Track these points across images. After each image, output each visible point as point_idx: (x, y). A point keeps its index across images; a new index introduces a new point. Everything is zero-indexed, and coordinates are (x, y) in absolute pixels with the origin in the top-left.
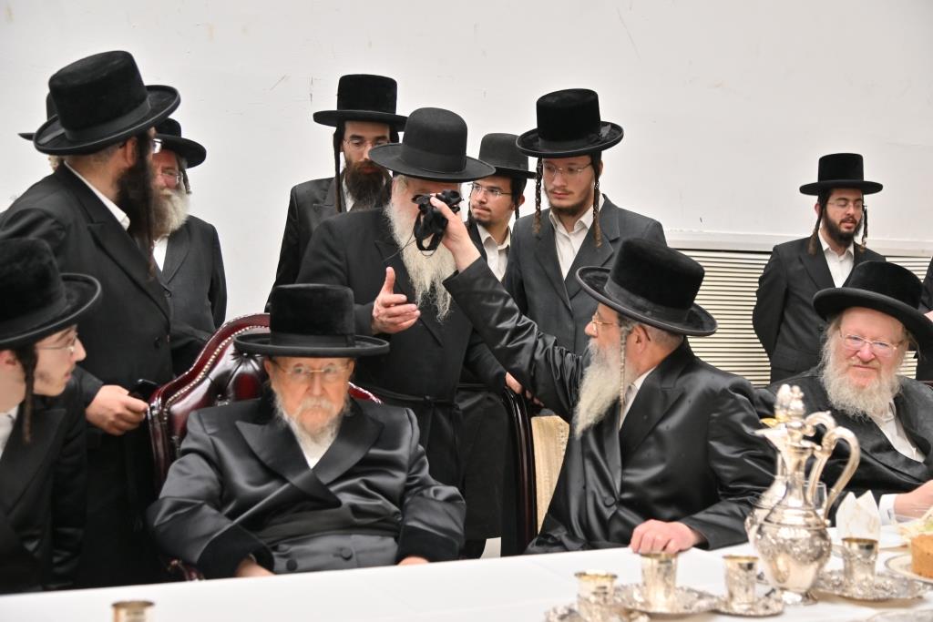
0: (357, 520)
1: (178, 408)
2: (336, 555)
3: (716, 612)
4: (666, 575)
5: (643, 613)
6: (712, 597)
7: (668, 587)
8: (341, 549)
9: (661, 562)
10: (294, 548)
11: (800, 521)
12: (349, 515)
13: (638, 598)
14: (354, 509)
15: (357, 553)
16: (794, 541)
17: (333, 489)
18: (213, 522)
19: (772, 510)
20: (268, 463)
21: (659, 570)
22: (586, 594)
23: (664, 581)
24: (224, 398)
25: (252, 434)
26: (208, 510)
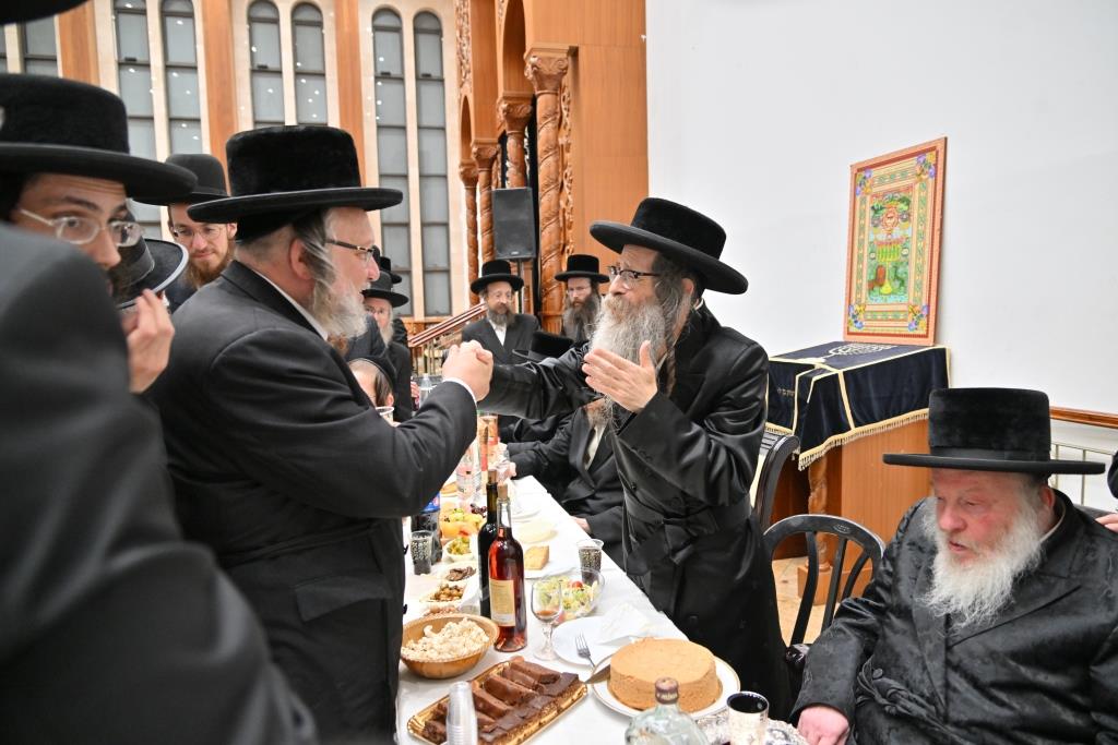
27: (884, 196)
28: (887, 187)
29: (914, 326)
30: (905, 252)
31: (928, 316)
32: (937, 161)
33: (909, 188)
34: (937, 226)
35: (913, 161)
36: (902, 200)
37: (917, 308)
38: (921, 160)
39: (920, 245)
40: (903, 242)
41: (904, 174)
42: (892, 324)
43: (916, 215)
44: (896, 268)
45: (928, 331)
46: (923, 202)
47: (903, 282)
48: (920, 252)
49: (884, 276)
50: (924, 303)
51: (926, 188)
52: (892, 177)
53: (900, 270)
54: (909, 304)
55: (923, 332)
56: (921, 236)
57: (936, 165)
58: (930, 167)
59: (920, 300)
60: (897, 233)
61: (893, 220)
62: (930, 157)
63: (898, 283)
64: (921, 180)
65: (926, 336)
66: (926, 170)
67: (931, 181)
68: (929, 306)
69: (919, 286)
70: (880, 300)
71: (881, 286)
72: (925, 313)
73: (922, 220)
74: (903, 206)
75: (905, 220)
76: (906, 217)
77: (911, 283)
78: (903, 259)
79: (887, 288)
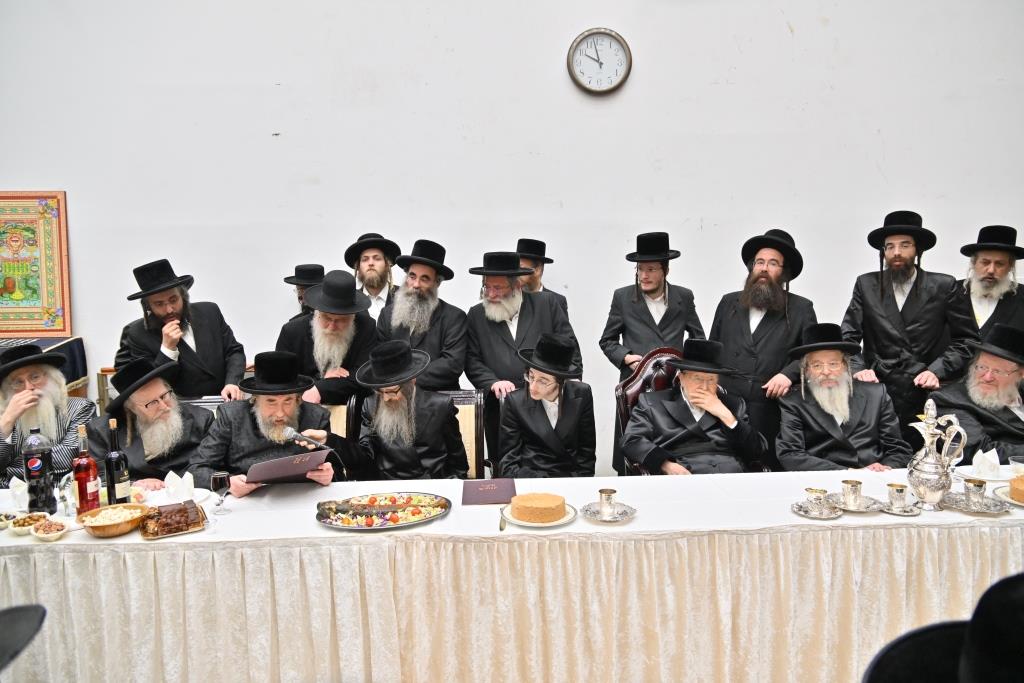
0: (718, 448)
1: (629, 392)
2: (709, 464)
3: (882, 511)
4: (855, 492)
5: (841, 509)
6: (880, 503)
7: (857, 497)
8: (711, 461)
9: (853, 486)
11: (934, 470)
12: (714, 445)
13: (842, 500)
14: (717, 443)
15: (719, 463)
16: (928, 480)
18: (647, 446)
19: (918, 464)
20: (677, 418)
21: (852, 489)
22: (812, 499)
23: (855, 495)
24: (650, 387)
25: (669, 405)
26: (644, 440)
27: (6, 223)
28: (8, 217)
29: (50, 323)
30: (35, 268)
31: (63, 315)
32: (59, 205)
33: (32, 222)
34: (64, 253)
35: (36, 203)
36: (27, 229)
37: (53, 310)
38: (44, 203)
39: (50, 264)
40: (34, 262)
41: (26, 210)
42: (27, 322)
43: (42, 242)
44: (26, 280)
45: (64, 326)
46: (49, 234)
47: (35, 291)
48: (50, 270)
49: (14, 285)
50: (59, 306)
51: (50, 224)
52: (14, 210)
53: (31, 282)
54: (43, 308)
55: (61, 327)
56: (50, 258)
57: (58, 209)
58: (52, 210)
59: (55, 304)
60: (24, 253)
61: (18, 244)
62: (52, 203)
63: (29, 292)
64: (45, 217)
65: (64, 330)
66: (49, 211)
67: (55, 220)
68: (63, 309)
69: (52, 295)
70: (11, 304)
71: (12, 293)
72: (60, 313)
73: (50, 247)
74: (29, 235)
75: (32, 245)
76: (34, 243)
77: (44, 292)
78: (32, 274)
79: (18, 295)
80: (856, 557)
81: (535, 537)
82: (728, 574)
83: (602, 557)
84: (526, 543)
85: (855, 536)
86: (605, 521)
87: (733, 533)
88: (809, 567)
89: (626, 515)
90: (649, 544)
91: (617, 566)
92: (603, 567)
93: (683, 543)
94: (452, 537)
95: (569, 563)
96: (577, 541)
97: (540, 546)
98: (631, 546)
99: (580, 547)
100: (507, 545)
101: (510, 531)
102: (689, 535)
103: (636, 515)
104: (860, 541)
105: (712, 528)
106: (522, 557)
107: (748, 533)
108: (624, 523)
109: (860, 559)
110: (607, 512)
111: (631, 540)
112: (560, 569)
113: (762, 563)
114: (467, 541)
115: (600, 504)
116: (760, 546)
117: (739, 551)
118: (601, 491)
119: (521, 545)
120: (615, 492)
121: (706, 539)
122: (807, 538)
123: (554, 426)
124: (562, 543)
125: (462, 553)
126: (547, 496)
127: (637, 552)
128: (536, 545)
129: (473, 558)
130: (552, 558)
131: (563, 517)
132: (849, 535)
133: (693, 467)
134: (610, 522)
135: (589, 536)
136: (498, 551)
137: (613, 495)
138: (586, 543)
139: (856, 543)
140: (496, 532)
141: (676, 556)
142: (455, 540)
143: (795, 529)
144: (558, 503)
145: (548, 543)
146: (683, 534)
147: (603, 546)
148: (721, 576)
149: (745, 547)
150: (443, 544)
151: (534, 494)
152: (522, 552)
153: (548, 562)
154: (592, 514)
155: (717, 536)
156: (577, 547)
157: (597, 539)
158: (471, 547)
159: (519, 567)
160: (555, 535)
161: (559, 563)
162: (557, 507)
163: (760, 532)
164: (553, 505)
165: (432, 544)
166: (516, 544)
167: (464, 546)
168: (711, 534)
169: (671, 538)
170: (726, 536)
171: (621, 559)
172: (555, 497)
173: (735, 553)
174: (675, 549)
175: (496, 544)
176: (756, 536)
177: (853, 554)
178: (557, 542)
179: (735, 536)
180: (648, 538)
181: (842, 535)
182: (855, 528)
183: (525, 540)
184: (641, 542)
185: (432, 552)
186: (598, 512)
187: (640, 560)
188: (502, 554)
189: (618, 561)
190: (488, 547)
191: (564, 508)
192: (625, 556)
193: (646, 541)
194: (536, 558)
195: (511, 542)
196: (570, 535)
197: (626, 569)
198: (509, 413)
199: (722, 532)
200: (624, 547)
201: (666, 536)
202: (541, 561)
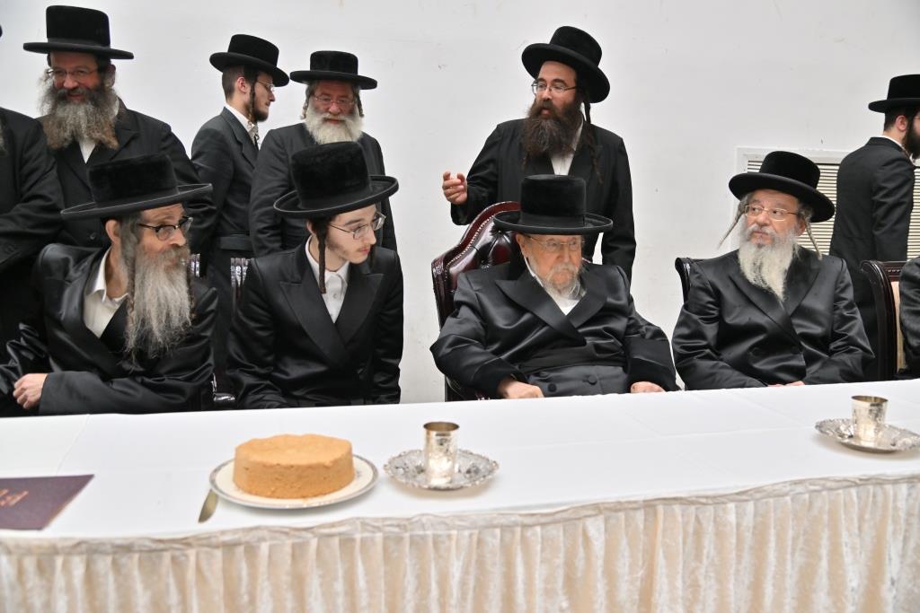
0: (597, 355)
1: (454, 269)
2: (584, 381)
4: (877, 416)
7: (878, 425)
8: (588, 376)
9: (872, 405)
10: (552, 375)
12: (593, 350)
14: (597, 347)
15: (600, 379)
17: (580, 331)
21: (871, 410)
23: (875, 420)
24: (487, 262)
80: (894, 532)
81: (285, 532)
82: (679, 583)
83: (433, 565)
84: (264, 548)
85: (895, 496)
86: (436, 489)
87: (692, 503)
88: (820, 558)
89: (478, 475)
90: (529, 533)
91: (463, 583)
92: (434, 586)
93: (595, 528)
94: (79, 544)
95: (362, 583)
96: (379, 536)
97: (298, 551)
98: (493, 540)
99: (385, 549)
100: (218, 553)
101: (226, 521)
102: (606, 509)
103: (497, 472)
104: (902, 504)
105: (651, 494)
106: (253, 577)
107: (718, 500)
108: (475, 492)
109: (901, 538)
110: (440, 469)
111: (495, 527)
112: (340, 600)
113: (739, 558)
114: (126, 548)
115: (427, 452)
116: (738, 525)
117: (698, 534)
118: (428, 426)
119: (251, 550)
120: (455, 427)
121: (640, 516)
122: (818, 503)
123: (334, 318)
124: (346, 541)
125: (111, 578)
126: (313, 441)
127: (506, 550)
128: (288, 549)
129: (139, 586)
130: (322, 577)
131: (348, 482)
132: (885, 494)
133: (560, 387)
134: (447, 489)
135: (404, 524)
136: (199, 570)
137: (453, 433)
138: (399, 540)
139: (896, 508)
140: (192, 527)
141: (581, 553)
142: (90, 550)
143: (799, 489)
144: (338, 454)
145: (314, 543)
146: (598, 509)
147: (435, 543)
148: (666, 588)
149: (710, 528)
150: (59, 561)
151: (287, 436)
152: (253, 566)
153: (314, 585)
154: (409, 475)
155: (660, 509)
156: (379, 548)
157: (423, 526)
158: (132, 563)
159: (246, 598)
160: (332, 525)
161: (339, 586)
162: (336, 462)
163: (741, 497)
164: (326, 458)
165: (30, 564)
166: (241, 549)
167: (114, 562)
168: (649, 506)
169: (570, 519)
170: (677, 508)
171: (472, 569)
172: (330, 442)
173: (690, 540)
174: (580, 540)
175: (192, 553)
176: (731, 506)
177: (890, 528)
178: (336, 540)
179: (692, 508)
180: (527, 521)
181: (874, 496)
182: (896, 482)
183: (263, 539)
184: (514, 528)
185: (33, 580)
186: (421, 470)
187: (509, 565)
188: (208, 574)
189: (466, 572)
190: (174, 559)
191: (351, 463)
192: (481, 563)
193: (525, 526)
194: (285, 578)
195: (229, 547)
196: (365, 524)
197: (481, 587)
198: (253, 296)
199: (668, 501)
200: (480, 542)
201: (565, 515)
202: (299, 583)
